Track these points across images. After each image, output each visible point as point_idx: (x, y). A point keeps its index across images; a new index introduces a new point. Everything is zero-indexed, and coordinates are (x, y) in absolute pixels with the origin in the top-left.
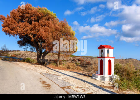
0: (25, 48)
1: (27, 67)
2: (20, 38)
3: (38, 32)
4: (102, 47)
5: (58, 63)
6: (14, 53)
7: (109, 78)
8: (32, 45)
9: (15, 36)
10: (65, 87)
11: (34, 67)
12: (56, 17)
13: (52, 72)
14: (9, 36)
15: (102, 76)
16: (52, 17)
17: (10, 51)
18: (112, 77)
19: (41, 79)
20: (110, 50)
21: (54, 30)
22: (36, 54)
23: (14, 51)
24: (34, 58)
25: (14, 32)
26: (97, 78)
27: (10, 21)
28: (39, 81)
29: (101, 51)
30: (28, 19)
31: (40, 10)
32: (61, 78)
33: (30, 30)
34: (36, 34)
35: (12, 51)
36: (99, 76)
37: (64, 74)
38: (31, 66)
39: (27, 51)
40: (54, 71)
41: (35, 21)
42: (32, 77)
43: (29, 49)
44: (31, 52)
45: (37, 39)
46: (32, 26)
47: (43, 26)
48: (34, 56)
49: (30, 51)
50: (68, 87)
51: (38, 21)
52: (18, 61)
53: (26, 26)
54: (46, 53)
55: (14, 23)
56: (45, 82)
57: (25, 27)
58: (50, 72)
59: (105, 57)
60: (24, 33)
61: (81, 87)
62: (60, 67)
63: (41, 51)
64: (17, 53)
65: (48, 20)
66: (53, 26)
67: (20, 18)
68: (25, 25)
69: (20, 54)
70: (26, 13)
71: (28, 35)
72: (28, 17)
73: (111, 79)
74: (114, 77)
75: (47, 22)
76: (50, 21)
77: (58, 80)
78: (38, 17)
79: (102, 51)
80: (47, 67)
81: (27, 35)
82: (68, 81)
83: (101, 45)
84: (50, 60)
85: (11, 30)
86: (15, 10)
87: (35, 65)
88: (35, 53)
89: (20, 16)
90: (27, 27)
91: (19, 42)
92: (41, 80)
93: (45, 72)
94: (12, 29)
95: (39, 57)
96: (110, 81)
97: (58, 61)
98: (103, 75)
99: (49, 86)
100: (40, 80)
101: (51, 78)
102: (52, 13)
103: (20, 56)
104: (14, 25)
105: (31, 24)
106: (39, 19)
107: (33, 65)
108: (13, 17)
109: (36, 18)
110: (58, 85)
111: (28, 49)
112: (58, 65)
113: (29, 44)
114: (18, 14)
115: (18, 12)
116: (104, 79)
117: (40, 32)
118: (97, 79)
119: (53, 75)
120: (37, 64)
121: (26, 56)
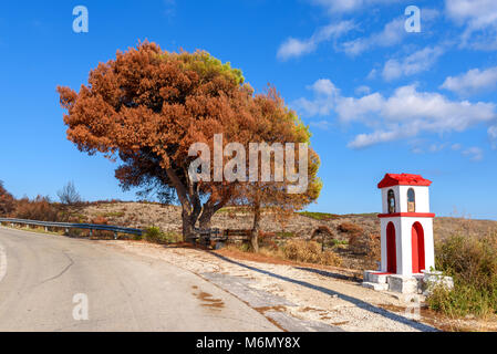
0: (140, 194)
1: (153, 256)
2: (124, 157)
3: (183, 136)
4: (389, 182)
5: (255, 241)
6: (102, 210)
7: (415, 283)
8: (164, 180)
9: (110, 153)
10: (266, 309)
11: (175, 256)
12: (241, 82)
13: (232, 270)
14: (90, 154)
15: (393, 275)
16: (226, 83)
17: (88, 204)
18: (425, 280)
19: (195, 287)
20: (417, 189)
21: (236, 128)
22: (180, 212)
23: (100, 202)
24: (173, 226)
25: (106, 139)
26: (377, 282)
27: (92, 107)
28: (189, 293)
29: (389, 195)
30: (151, 96)
31: (185, 61)
32: (258, 287)
33: (158, 132)
34: (177, 144)
35: (94, 204)
36: (382, 279)
37: (271, 274)
38: (165, 252)
39: (145, 202)
40: (241, 268)
41: (172, 100)
42: (167, 283)
43: (153, 196)
44: (163, 205)
45: (179, 159)
46: (164, 119)
47: (200, 115)
48: (171, 219)
49: (157, 201)
50: (277, 309)
51: (182, 101)
52: (119, 238)
53: (144, 120)
54: (211, 208)
55: (105, 112)
56: (208, 295)
57: (140, 124)
58: (226, 270)
59: (399, 215)
60: (136, 143)
61: (319, 308)
62: (263, 255)
63: (196, 202)
64: (110, 209)
65: (216, 95)
66: (231, 113)
67: (123, 93)
68: (140, 116)
69: (121, 215)
70: (142, 76)
71: (152, 148)
72: (148, 89)
73: (422, 285)
74: (432, 279)
75: (211, 101)
76: (223, 97)
77: (247, 289)
78: (179, 86)
79: (391, 195)
80: (216, 255)
81: (147, 149)
82: (281, 294)
83: (387, 175)
84: (228, 232)
85: (94, 134)
86: (106, 65)
87: (177, 250)
88: (176, 208)
89: (121, 87)
90: (148, 124)
91: (119, 173)
92: (197, 291)
93: (211, 270)
94: (99, 133)
95: (189, 220)
96: (420, 291)
97: (256, 234)
98: (395, 272)
99: (219, 304)
100: (194, 291)
101: (227, 286)
102: (227, 68)
103: (123, 219)
104: (105, 118)
105: (157, 109)
106: (184, 92)
107: (171, 250)
108: (102, 93)
109: (176, 90)
110: (247, 303)
111: (151, 193)
112: (256, 247)
113: (154, 179)
114: (115, 80)
115: (116, 71)
116: (397, 285)
117: (190, 137)
118: (377, 287)
119: (234, 278)
120: (184, 247)
121: (142, 222)
